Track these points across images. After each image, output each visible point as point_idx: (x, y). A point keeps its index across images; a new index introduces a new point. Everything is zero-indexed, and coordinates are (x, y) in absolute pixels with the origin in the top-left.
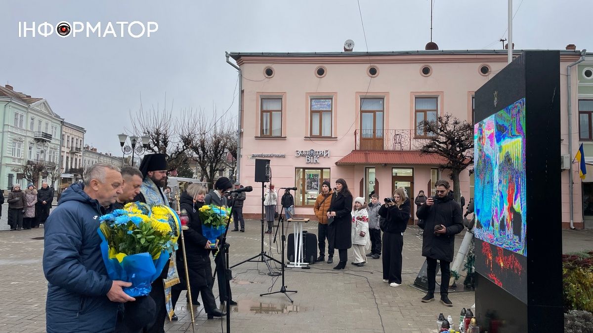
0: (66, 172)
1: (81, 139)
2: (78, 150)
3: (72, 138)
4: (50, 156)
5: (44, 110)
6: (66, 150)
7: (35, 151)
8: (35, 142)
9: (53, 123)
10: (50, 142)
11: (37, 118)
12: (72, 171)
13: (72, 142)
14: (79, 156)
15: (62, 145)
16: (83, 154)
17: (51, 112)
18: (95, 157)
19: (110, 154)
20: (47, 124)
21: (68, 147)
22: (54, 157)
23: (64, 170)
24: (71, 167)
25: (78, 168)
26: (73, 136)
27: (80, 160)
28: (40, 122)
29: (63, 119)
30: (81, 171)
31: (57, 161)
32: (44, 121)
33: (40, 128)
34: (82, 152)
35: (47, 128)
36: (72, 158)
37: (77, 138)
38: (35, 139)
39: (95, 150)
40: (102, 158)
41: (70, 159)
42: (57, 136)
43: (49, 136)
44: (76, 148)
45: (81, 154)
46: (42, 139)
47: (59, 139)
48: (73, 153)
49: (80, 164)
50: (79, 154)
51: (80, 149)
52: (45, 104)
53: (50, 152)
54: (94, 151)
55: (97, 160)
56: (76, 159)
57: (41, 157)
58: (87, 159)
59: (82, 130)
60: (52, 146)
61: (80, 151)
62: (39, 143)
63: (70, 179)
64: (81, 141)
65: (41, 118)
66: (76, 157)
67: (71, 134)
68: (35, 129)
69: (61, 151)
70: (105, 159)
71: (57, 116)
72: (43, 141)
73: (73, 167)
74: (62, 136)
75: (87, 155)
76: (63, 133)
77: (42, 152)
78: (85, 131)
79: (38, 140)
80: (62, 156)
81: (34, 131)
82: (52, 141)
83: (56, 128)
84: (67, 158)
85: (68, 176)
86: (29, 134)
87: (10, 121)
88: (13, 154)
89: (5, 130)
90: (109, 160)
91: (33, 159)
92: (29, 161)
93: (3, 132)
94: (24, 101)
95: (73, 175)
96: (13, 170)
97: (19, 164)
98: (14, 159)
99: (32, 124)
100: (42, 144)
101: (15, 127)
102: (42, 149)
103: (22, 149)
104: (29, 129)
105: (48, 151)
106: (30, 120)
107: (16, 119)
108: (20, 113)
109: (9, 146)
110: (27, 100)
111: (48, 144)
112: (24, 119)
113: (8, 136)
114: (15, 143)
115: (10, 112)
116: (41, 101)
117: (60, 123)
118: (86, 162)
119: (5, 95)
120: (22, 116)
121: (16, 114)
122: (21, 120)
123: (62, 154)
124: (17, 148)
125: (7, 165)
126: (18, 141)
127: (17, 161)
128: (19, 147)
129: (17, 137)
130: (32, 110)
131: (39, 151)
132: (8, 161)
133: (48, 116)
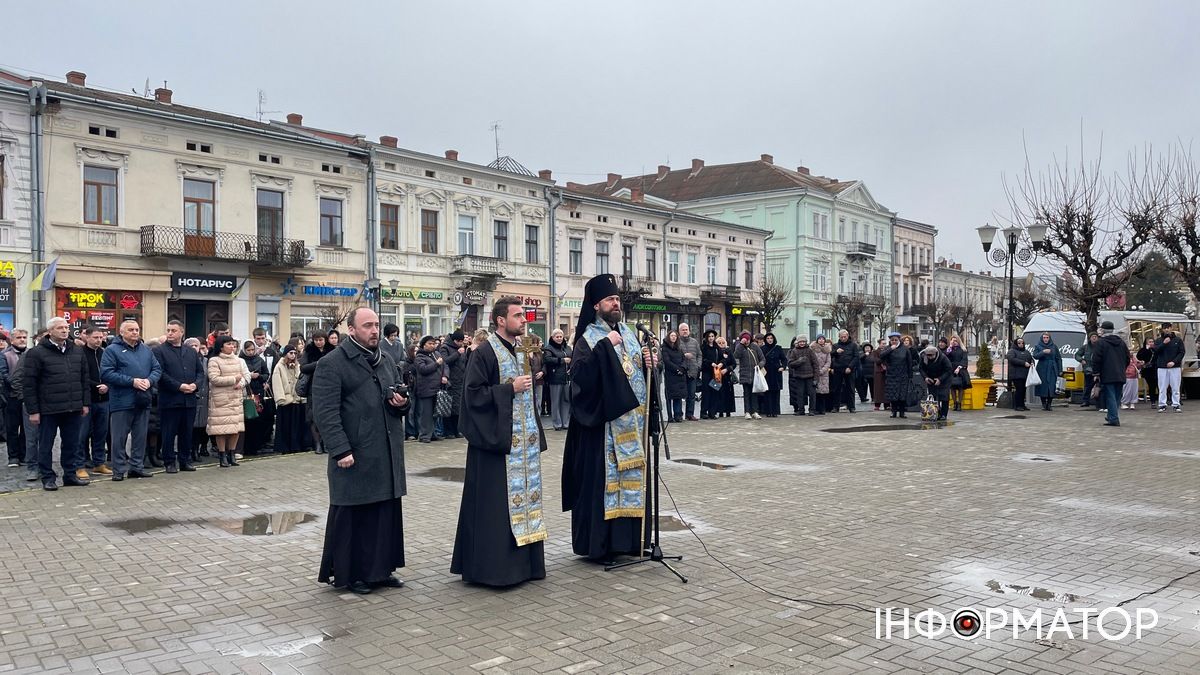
0: (905, 314)
1: (930, 248)
2: (924, 269)
3: (913, 248)
4: (875, 285)
5: (860, 202)
6: (901, 271)
7: (849, 277)
8: (848, 262)
9: (877, 224)
10: (873, 258)
11: (849, 218)
12: (914, 310)
13: (913, 255)
14: (927, 281)
15: (894, 263)
16: (935, 276)
17: (872, 204)
18: (957, 280)
20: (867, 226)
21: (905, 266)
22: (881, 285)
23: (902, 310)
24: (914, 302)
25: (926, 304)
26: (914, 244)
27: (929, 288)
28: (855, 224)
29: (895, 214)
30: (932, 309)
31: (888, 294)
32: (861, 222)
33: (854, 234)
34: (931, 274)
35: (866, 234)
36: (914, 287)
37: (922, 246)
38: (848, 256)
39: (959, 266)
40: (971, 282)
41: (910, 288)
42: (884, 247)
43: (870, 248)
44: (921, 266)
45: (931, 278)
46: (861, 255)
47: (889, 252)
48: (914, 276)
49: (929, 296)
50: (927, 277)
51: (928, 267)
52: (862, 190)
53: (875, 277)
54: (956, 269)
55: (962, 287)
56: (922, 288)
57: (860, 287)
58: (943, 285)
59: (929, 230)
60: (878, 266)
61: (928, 271)
62: (855, 263)
63: (913, 326)
64: (929, 251)
65: (855, 217)
66: (922, 283)
67: (909, 240)
68: (848, 238)
69: (894, 275)
70: (978, 284)
71: (884, 210)
72: (862, 258)
73: (918, 303)
74: (895, 245)
75: (942, 277)
76: (896, 240)
77: (861, 278)
78: (936, 231)
79: (852, 257)
80: (897, 284)
81: (846, 241)
82: (877, 257)
83: (882, 232)
84: (906, 285)
85: (909, 320)
86: (838, 248)
87: (808, 231)
88: (815, 285)
89: (801, 245)
90: (985, 285)
91: (846, 291)
92: (840, 297)
93: (797, 249)
94: (827, 190)
95: (918, 318)
96: (816, 314)
97: (825, 302)
98: (817, 294)
99: (842, 229)
100: (860, 265)
101: (815, 239)
102: (861, 273)
103: (828, 277)
104: (838, 240)
105: (871, 276)
106: (838, 224)
107: (816, 224)
108: (822, 212)
109: (807, 273)
110: (829, 188)
111: (870, 264)
112: (829, 221)
113: (805, 255)
114: (817, 266)
115: (807, 213)
116: (855, 185)
117: (888, 221)
118: (942, 291)
119: (797, 185)
120: (824, 217)
121: (816, 215)
122: (824, 226)
123: (896, 280)
124: (819, 275)
125: (807, 306)
126: (821, 262)
127: (821, 297)
128: (824, 272)
129: (819, 256)
130: (841, 204)
131: (856, 276)
132: (808, 299)
133: (866, 211)
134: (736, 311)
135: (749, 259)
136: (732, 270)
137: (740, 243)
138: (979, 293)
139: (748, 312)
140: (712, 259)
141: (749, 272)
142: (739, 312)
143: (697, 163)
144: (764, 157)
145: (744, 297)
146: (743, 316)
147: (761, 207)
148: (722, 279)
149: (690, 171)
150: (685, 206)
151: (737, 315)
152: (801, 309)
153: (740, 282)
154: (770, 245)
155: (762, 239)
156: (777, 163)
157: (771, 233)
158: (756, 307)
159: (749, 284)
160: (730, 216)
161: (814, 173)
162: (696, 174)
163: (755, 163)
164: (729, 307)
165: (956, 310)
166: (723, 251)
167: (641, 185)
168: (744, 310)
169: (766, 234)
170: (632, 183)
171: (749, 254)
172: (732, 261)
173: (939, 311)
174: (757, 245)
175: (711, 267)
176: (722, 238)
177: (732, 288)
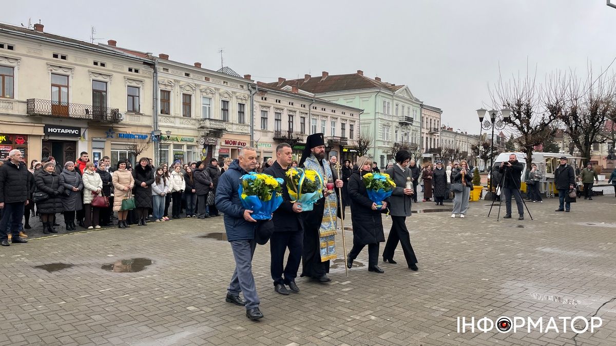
0: (426, 152)
1: (439, 120)
2: (436, 130)
3: (431, 120)
4: (412, 138)
5: (406, 96)
6: (425, 131)
7: (400, 134)
8: (400, 126)
9: (413, 107)
10: (411, 124)
11: (401, 104)
12: (431, 151)
13: (431, 123)
14: (437, 136)
15: (422, 127)
16: (440, 134)
17: (411, 97)
18: (451, 136)
19: (466, 133)
20: (409, 108)
21: (427, 129)
22: (415, 138)
23: (425, 150)
24: (431, 147)
25: (436, 147)
26: (431, 118)
27: (438, 140)
28: (403, 107)
29: (422, 102)
30: (439, 150)
31: (418, 142)
32: (406, 106)
33: (403, 112)
35: (409, 112)
36: (431, 139)
37: (435, 118)
38: (400, 123)
39: (452, 129)
40: (458, 137)
41: (429, 140)
42: (417, 119)
43: (410, 119)
44: (434, 129)
45: (439, 135)
46: (406, 123)
47: (419, 121)
48: (431, 134)
49: (438, 144)
50: (437, 134)
51: (438, 129)
52: (407, 90)
53: (412, 134)
54: (450, 130)
55: (453, 139)
56: (434, 139)
57: (405, 139)
58: (444, 138)
59: (438, 111)
60: (414, 128)
61: (438, 131)
62: (403, 127)
63: (430, 159)
65: (403, 104)
66: (435, 137)
67: (429, 116)
68: (400, 114)
69: (421, 133)
70: (461, 138)
71: (417, 100)
72: (406, 124)
73: (432, 147)
74: (422, 118)
75: (444, 134)
76: (423, 115)
77: (406, 134)
78: (442, 111)
79: (402, 124)
80: (423, 137)
81: (399, 115)
82: (414, 124)
83: (416, 111)
84: (427, 138)
85: (428, 155)
86: (395, 119)
87: (380, 109)
88: (383, 137)
89: (377, 117)
90: (464, 138)
91: (399, 141)
92: (395, 143)
93: (375, 119)
94: (390, 89)
95: (432, 155)
96: (384, 152)
97: (388, 146)
98: (384, 142)
99: (397, 109)
100: (405, 128)
101: (384, 114)
102: (406, 132)
103: (390, 133)
104: (395, 114)
105: (410, 134)
106: (395, 106)
107: (384, 106)
108: (387, 100)
109: (380, 131)
110: (391, 88)
111: (410, 127)
112: (391, 106)
113: (379, 122)
114: (384, 128)
115: (380, 100)
116: (404, 87)
117: (419, 106)
118: (444, 141)
119: (375, 86)
120: (389, 103)
121: (384, 102)
122: (388, 107)
123: (422, 135)
124: (386, 132)
125: (379, 148)
126: (386, 126)
127: (386, 143)
128: (388, 131)
129: (385, 123)
130: (396, 96)
131: (404, 133)
132: (379, 144)
133: (409, 101)
134: (345, 150)
135: (352, 124)
136: (343, 129)
137: (347, 115)
138: (461, 142)
139: (351, 151)
140: (333, 124)
141: (351, 130)
142: (346, 150)
143: (325, 73)
144: (359, 71)
145: (349, 143)
146: (348, 152)
147: (357, 97)
148: (338, 133)
149: (321, 78)
150: (319, 96)
151: (345, 152)
152: (376, 149)
153: (347, 135)
154: (362, 117)
155: (358, 113)
156: (365, 75)
157: (362, 110)
158: (355, 148)
159: (351, 136)
160: (342, 101)
161: (383, 81)
162: (324, 79)
163: (354, 75)
164: (341, 148)
165: (451, 151)
166: (339, 119)
167: (297, 84)
168: (349, 150)
169: (360, 111)
170: (291, 83)
171: (352, 121)
172: (343, 125)
173: (443, 151)
174: (356, 116)
175: (333, 127)
176: (338, 113)
177: (343, 138)
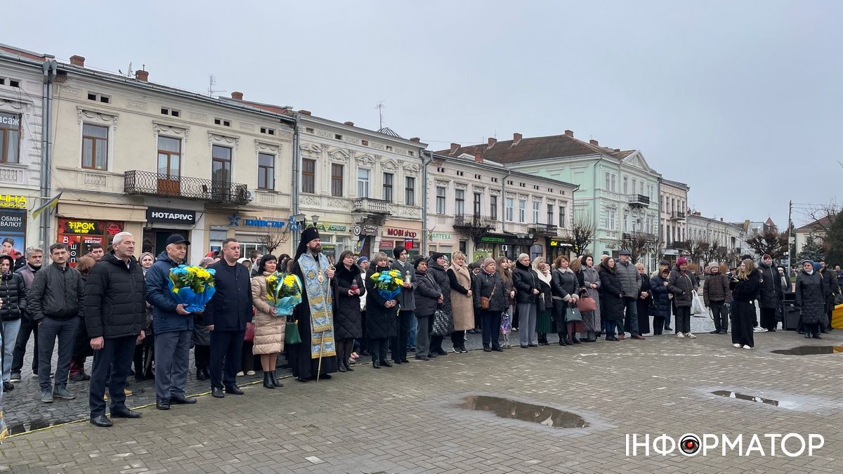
0: (669, 247)
1: (684, 200)
2: (681, 215)
3: (673, 200)
4: (648, 225)
5: (638, 165)
6: (665, 216)
7: (630, 220)
8: (630, 209)
9: (648, 182)
10: (647, 207)
11: (630, 177)
12: (676, 245)
13: (678, 206)
14: (682, 224)
15: (660, 211)
16: (687, 221)
17: (646, 167)
18: (703, 224)
19: (722, 219)
20: (642, 183)
21: (668, 213)
22: (652, 226)
23: (665, 245)
24: (674, 239)
25: (682, 241)
26: (674, 197)
27: (683, 229)
28: (634, 181)
29: (661, 175)
30: (687, 245)
31: (656, 233)
32: (639, 180)
33: (634, 189)
34: (685, 219)
35: (642, 189)
36: (674, 228)
37: (679, 198)
38: (630, 204)
39: (699, 214)
40: (712, 225)
41: (671, 229)
42: (654, 199)
43: (646, 200)
44: (679, 213)
45: (685, 222)
46: (639, 204)
47: (657, 202)
48: (674, 220)
49: (683, 235)
50: (682, 221)
51: (683, 214)
52: (639, 157)
53: (648, 222)
54: (697, 216)
55: (705, 229)
56: (679, 229)
57: (638, 228)
58: (693, 227)
59: (683, 187)
60: (650, 212)
61: (684, 217)
62: (634, 210)
63: (674, 257)
64: (683, 202)
65: (634, 176)
66: (679, 225)
67: (671, 194)
68: (630, 192)
69: (661, 219)
70: (716, 227)
71: (653, 172)
72: (639, 206)
73: (676, 240)
74: (660, 197)
75: (692, 221)
76: (662, 193)
77: (638, 221)
78: (688, 188)
79: (633, 206)
80: (662, 225)
81: (628, 193)
82: (650, 206)
83: (652, 187)
84: (668, 227)
85: (671, 252)
86: (623, 199)
87: (601, 184)
88: (607, 225)
89: (597, 196)
90: (722, 228)
91: (629, 230)
92: (624, 234)
93: (594, 199)
94: (614, 156)
95: (678, 251)
96: (608, 247)
97: (613, 238)
98: (608, 232)
99: (625, 184)
100: (638, 211)
101: (607, 191)
102: (639, 218)
103: (615, 220)
104: (622, 192)
105: (645, 220)
106: (623, 181)
107: (608, 181)
108: (611, 172)
109: (601, 217)
110: (617, 155)
111: (644, 211)
112: (616, 179)
113: (600, 203)
114: (608, 211)
115: (601, 172)
116: (634, 154)
117: (657, 180)
118: (691, 231)
119: (594, 152)
120: (613, 176)
121: (608, 174)
122: (613, 182)
123: (662, 222)
124: (610, 218)
125: (601, 240)
126: (611, 208)
127: (611, 234)
128: (613, 216)
129: (610, 204)
130: (625, 166)
131: (635, 220)
132: (602, 235)
133: (642, 172)
134: (554, 244)
135: (562, 205)
136: (550, 213)
137: (556, 193)
138: (720, 234)
139: (562, 245)
140: (536, 206)
141: (562, 215)
142: (555, 244)
143: (517, 136)
144: (567, 132)
145: (560, 234)
146: (558, 247)
147: (567, 168)
148: (543, 219)
149: (512, 142)
150: (509, 167)
151: (554, 246)
152: (597, 243)
153: (556, 222)
154: (577, 195)
155: (571, 191)
156: (576, 137)
157: (577, 186)
158: (570, 241)
159: (562, 224)
160: (543, 173)
161: (601, 145)
162: (516, 144)
163: (561, 137)
164: (548, 240)
165: (704, 246)
166: (544, 199)
168: (559, 243)
169: (574, 188)
171: (562, 201)
172: (550, 207)
173: (694, 246)
174: (568, 195)
175: (536, 210)
176: (543, 190)
177: (550, 226)
